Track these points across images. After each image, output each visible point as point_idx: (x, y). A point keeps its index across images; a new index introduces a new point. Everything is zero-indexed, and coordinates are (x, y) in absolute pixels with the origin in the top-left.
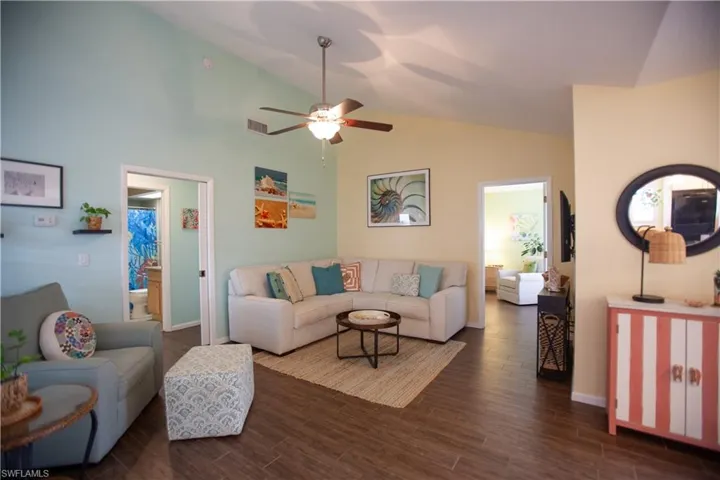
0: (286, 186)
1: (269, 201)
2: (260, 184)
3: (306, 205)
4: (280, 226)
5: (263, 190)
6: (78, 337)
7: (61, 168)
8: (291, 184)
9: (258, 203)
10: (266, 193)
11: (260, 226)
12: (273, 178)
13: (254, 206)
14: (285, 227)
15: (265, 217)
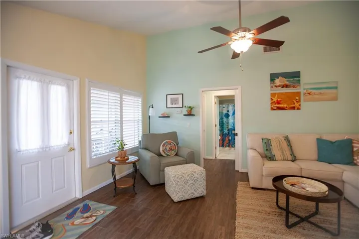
0: (299, 80)
1: (282, 93)
2: (274, 83)
3: (322, 91)
4: (294, 108)
5: (276, 87)
6: (168, 149)
7: (182, 94)
8: (304, 79)
9: (273, 95)
10: (280, 88)
11: (275, 109)
12: (285, 78)
13: (269, 97)
14: (298, 109)
15: (278, 103)
